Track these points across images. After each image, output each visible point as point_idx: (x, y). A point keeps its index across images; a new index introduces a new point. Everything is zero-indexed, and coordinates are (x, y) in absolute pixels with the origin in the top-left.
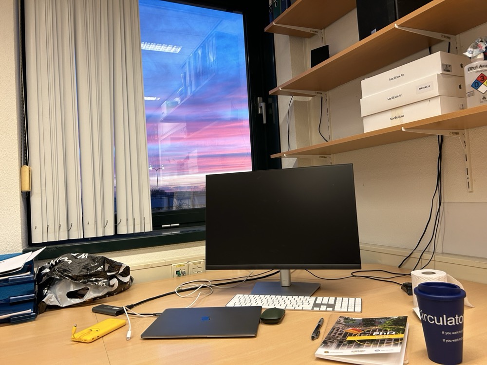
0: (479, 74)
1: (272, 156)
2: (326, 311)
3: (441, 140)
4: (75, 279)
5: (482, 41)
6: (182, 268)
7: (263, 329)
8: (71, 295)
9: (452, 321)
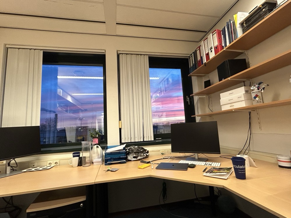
0: (256, 94)
1: (192, 116)
2: (208, 166)
3: (250, 113)
4: (135, 153)
5: (256, 84)
6: (164, 152)
7: (189, 169)
8: (134, 157)
9: (241, 167)
